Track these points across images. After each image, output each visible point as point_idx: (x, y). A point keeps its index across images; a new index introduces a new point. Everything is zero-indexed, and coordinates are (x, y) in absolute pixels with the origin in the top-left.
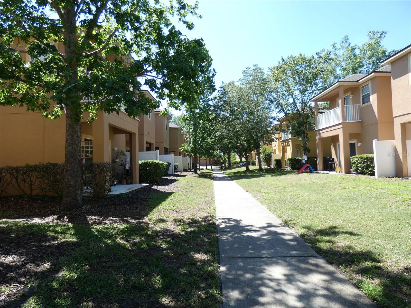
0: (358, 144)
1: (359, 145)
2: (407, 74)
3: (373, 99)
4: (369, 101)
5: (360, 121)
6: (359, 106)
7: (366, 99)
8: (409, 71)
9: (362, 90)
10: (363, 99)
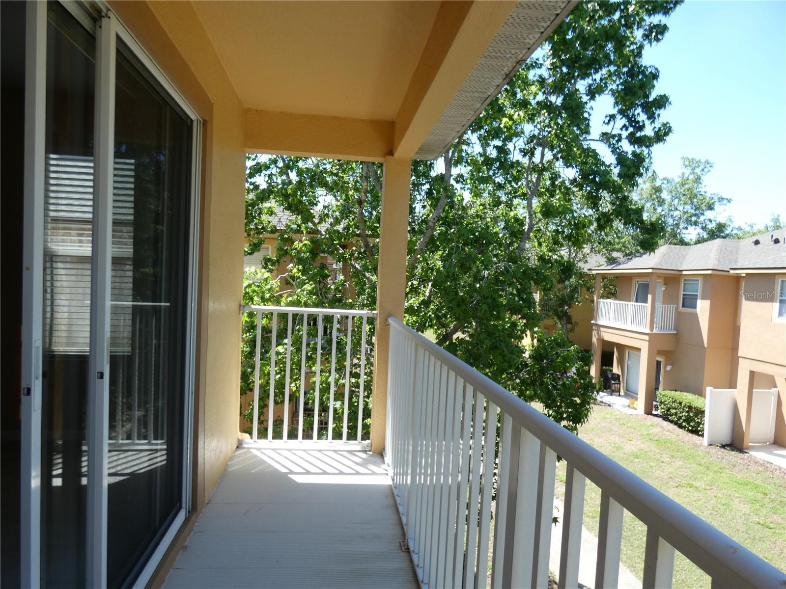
0: (666, 367)
1: (669, 368)
2: (771, 304)
3: (703, 308)
4: (695, 307)
5: (675, 332)
6: (677, 308)
7: (689, 302)
8: (774, 300)
9: (685, 284)
10: (684, 299)
